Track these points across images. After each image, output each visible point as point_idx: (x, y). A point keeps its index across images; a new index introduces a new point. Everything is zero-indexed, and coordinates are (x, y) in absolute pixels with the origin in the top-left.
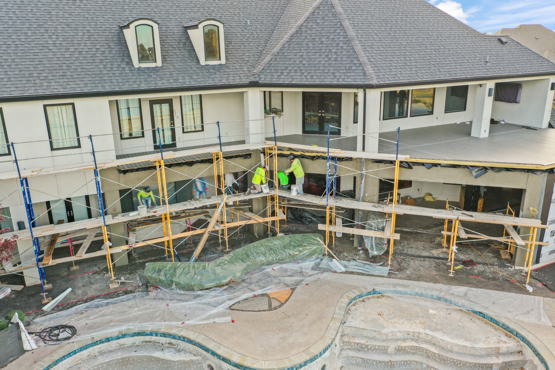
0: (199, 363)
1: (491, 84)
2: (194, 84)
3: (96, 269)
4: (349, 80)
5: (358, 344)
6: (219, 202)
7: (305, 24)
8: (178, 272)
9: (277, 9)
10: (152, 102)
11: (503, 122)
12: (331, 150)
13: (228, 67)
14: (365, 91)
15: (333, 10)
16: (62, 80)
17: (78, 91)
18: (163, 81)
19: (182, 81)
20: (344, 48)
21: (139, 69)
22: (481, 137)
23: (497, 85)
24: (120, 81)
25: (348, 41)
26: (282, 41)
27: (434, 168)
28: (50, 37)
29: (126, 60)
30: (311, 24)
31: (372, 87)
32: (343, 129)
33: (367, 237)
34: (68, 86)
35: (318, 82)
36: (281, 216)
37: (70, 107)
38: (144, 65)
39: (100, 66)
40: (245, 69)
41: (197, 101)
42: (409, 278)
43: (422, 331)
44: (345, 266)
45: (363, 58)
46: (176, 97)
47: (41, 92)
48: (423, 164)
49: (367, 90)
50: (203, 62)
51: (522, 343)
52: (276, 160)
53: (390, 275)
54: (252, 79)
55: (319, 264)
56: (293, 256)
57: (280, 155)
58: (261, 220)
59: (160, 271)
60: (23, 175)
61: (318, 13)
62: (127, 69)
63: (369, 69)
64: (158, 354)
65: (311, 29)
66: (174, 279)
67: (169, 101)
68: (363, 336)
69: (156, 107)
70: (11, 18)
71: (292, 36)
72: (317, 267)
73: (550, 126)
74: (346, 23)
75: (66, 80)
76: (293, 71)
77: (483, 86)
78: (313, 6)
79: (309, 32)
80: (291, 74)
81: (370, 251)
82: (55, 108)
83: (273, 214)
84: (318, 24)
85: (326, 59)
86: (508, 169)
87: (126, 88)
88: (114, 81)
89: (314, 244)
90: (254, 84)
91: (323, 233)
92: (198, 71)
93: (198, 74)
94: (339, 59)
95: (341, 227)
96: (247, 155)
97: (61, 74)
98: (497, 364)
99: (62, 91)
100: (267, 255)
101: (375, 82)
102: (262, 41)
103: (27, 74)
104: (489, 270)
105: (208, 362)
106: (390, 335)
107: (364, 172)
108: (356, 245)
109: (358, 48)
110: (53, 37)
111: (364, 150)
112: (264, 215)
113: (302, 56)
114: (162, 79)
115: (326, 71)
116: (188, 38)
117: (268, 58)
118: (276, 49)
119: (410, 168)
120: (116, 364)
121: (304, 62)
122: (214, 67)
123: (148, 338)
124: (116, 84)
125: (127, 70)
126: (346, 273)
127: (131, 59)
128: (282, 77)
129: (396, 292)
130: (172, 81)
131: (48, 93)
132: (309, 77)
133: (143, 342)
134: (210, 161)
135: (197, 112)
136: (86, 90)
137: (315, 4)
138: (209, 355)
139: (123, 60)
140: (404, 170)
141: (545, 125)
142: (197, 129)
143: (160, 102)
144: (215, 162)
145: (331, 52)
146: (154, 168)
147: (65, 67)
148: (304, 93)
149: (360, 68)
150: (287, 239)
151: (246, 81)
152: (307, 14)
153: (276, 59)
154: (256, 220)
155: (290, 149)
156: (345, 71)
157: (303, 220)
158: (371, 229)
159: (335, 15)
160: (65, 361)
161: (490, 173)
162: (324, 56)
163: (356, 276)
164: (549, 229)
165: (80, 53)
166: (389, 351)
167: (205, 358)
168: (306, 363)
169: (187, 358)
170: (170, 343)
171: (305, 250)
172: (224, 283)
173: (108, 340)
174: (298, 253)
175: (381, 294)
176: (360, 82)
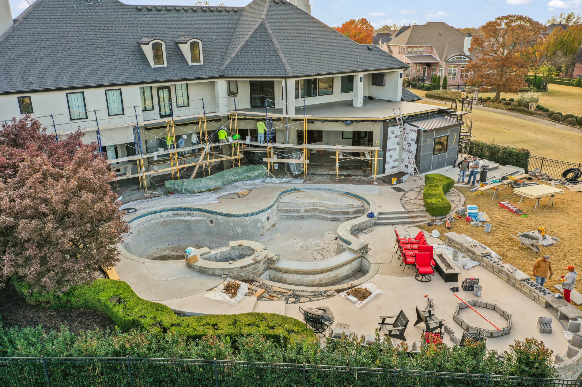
0: (205, 221)
1: (361, 75)
3: (131, 189)
4: (277, 74)
5: (286, 210)
6: (204, 147)
7: (250, 40)
8: (185, 184)
9: (231, 28)
10: (159, 88)
11: (377, 99)
12: (268, 114)
13: (205, 67)
14: (285, 80)
15: (266, 32)
16: (114, 76)
17: (124, 82)
18: (170, 76)
19: (180, 75)
20: (274, 55)
21: (154, 68)
22: (358, 106)
24: (145, 76)
25: (275, 51)
26: (236, 50)
27: (326, 123)
28: (101, 50)
29: (146, 63)
30: (253, 40)
31: (289, 77)
32: (276, 101)
33: (291, 163)
34: (118, 79)
35: (259, 75)
36: (240, 156)
37: (119, 91)
38: (157, 66)
39: (133, 67)
40: (215, 68)
41: (184, 87)
42: (314, 183)
43: (317, 201)
44: (280, 181)
45: (284, 61)
46: (172, 85)
47: (103, 83)
48: (320, 120)
49: (287, 79)
50: (190, 64)
51: (364, 202)
52: (236, 122)
53: (304, 182)
54: (220, 74)
55: (265, 180)
56: (249, 177)
57: (239, 119)
58: (229, 158)
59: (174, 184)
61: (257, 33)
62: (148, 68)
63: (288, 68)
65: (253, 43)
66: (183, 187)
67: (168, 88)
68: (288, 206)
69: (161, 91)
71: (242, 48)
72: (263, 182)
73: (402, 100)
74: (274, 40)
75: (116, 76)
76: (244, 69)
77: (357, 76)
78: (254, 28)
79: (252, 45)
80: (243, 70)
81: (293, 172)
83: (236, 155)
84: (257, 40)
85: (263, 62)
86: (363, 121)
87: (149, 80)
88: (142, 76)
89: (261, 169)
90: (222, 77)
91: (266, 163)
92: (188, 69)
93: (188, 71)
94: (271, 62)
95: (276, 159)
96: (218, 119)
97: (113, 72)
98: (352, 211)
99: (115, 82)
100: (235, 176)
101: (291, 75)
102: (224, 50)
103: (94, 72)
104: (357, 178)
105: (210, 219)
106: (302, 204)
107: (287, 125)
108: (286, 171)
109: (281, 55)
110: (102, 50)
111: (287, 113)
112: (230, 155)
113: (249, 59)
114: (168, 74)
115: (264, 69)
116: (179, 49)
117: (228, 61)
118: (233, 55)
119: (313, 123)
120: (161, 224)
121: (250, 63)
122: (197, 66)
123: (175, 212)
124: (144, 77)
126: (280, 183)
127: (148, 63)
128: (238, 72)
129: (307, 189)
130: (174, 75)
131: (109, 83)
132: (254, 72)
133: (173, 214)
134: (197, 123)
135: (185, 95)
136: (127, 82)
137: (255, 27)
138: (210, 215)
139: (144, 64)
140: (310, 124)
141: (399, 99)
142: (185, 105)
143: (164, 88)
144: (200, 124)
145: (265, 57)
146: (165, 127)
147: (113, 68)
148: (250, 82)
149: (283, 67)
150: (245, 168)
151: (216, 75)
152: (251, 33)
153: (233, 61)
154: (225, 158)
155: (244, 115)
156: (274, 69)
157: (254, 161)
158: (293, 159)
159: (267, 34)
160: (136, 221)
161: (355, 124)
162: (262, 60)
163: (285, 184)
164: (388, 154)
165: (120, 59)
166: (301, 211)
167: (208, 217)
168: (259, 212)
169: (199, 218)
170: (188, 214)
171: (256, 173)
172: (212, 189)
173: (155, 212)
174: (252, 175)
175: (299, 190)
176: (282, 75)
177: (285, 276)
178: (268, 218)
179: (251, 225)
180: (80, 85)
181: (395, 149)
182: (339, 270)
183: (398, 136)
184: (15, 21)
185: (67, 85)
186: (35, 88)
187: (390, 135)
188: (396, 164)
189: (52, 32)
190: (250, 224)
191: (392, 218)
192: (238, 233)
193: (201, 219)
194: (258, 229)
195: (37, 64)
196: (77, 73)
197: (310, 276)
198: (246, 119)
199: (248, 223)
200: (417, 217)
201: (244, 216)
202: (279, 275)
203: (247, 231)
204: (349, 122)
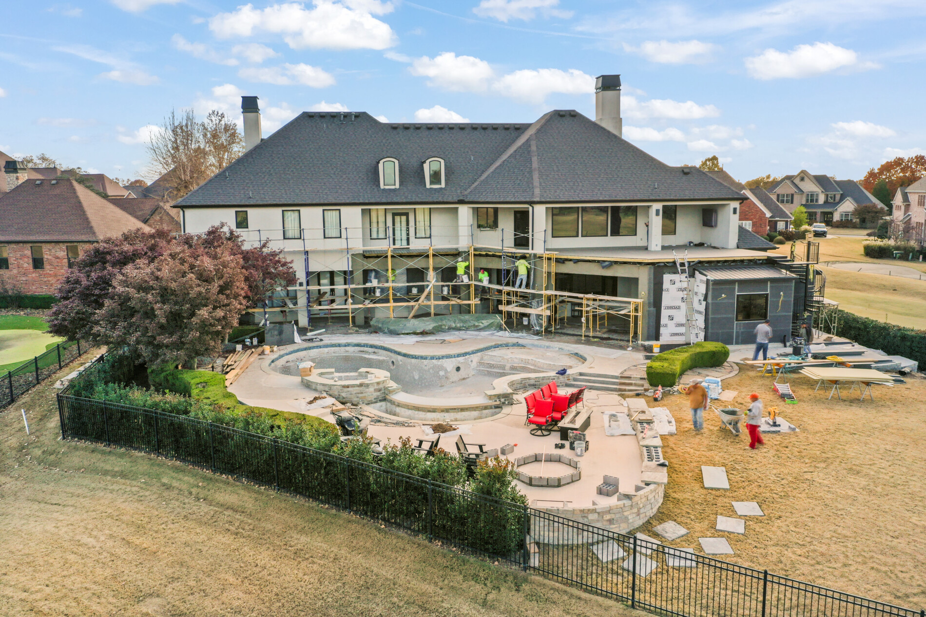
1: (659, 206)
2: (418, 200)
4: (522, 198)
5: (488, 364)
10: (394, 213)
11: (706, 245)
13: (446, 190)
14: (532, 206)
15: (529, 149)
16: (335, 195)
17: (343, 201)
18: (398, 198)
19: (410, 198)
20: (527, 176)
21: (384, 189)
22: (653, 250)
23: (664, 207)
24: (370, 196)
25: (531, 171)
26: (489, 172)
27: (580, 263)
29: (376, 184)
30: (512, 159)
33: (532, 314)
34: (338, 199)
35: (502, 200)
36: (475, 301)
37: (338, 212)
38: (387, 187)
39: (359, 187)
43: (530, 358)
44: (512, 335)
45: (536, 183)
46: (411, 211)
47: (322, 202)
48: (571, 260)
49: (534, 205)
50: (428, 186)
54: (463, 198)
55: (495, 333)
57: (479, 255)
58: (461, 302)
59: (379, 321)
60: (306, 249)
61: (519, 151)
63: (537, 191)
64: (367, 356)
65: (510, 163)
66: (387, 326)
67: (407, 213)
68: (493, 360)
69: (397, 218)
70: (312, 158)
72: (492, 334)
73: (738, 247)
74: (535, 158)
77: (651, 207)
79: (508, 165)
81: (534, 327)
82: (329, 212)
85: (513, 184)
88: (366, 196)
89: (494, 319)
90: (462, 202)
91: (502, 312)
92: (423, 192)
93: (422, 194)
94: (521, 184)
95: (516, 307)
96: (456, 254)
99: (334, 201)
101: (537, 199)
103: (316, 191)
105: (393, 360)
106: (510, 360)
109: (536, 176)
111: (532, 249)
114: (397, 196)
116: (422, 170)
117: (476, 184)
118: (483, 177)
121: (498, 186)
122: (435, 189)
123: (362, 349)
125: (376, 190)
126: (509, 337)
127: (379, 183)
130: (403, 198)
131: (326, 202)
135: (427, 223)
136: (348, 201)
138: (392, 355)
139: (374, 184)
140: (558, 265)
141: (732, 245)
142: (426, 237)
143: (401, 214)
145: (517, 179)
147: (338, 187)
149: (532, 190)
151: (456, 199)
152: (512, 152)
153: (481, 184)
154: (455, 301)
156: (521, 192)
159: (529, 152)
161: (615, 266)
164: (665, 313)
165: (349, 179)
166: (506, 368)
167: (391, 357)
168: (443, 357)
169: (381, 358)
170: (374, 352)
171: (486, 323)
172: (418, 331)
173: (339, 345)
174: (481, 324)
175: (523, 346)
176: (528, 200)
177: (398, 410)
178: (458, 369)
179: (431, 371)
180: (296, 202)
181: (678, 308)
182: (460, 413)
183: (682, 290)
184: (262, 140)
185: (283, 201)
186: (252, 203)
187: (666, 284)
188: (682, 330)
189: (292, 151)
190: (429, 369)
191: (594, 382)
192: (415, 379)
193: (384, 360)
194: (440, 379)
195: (263, 181)
196: (297, 191)
197: (421, 413)
198: (487, 255)
199: (426, 368)
200: (630, 384)
201: (422, 358)
202: (394, 408)
203: (425, 378)
204: (607, 263)
